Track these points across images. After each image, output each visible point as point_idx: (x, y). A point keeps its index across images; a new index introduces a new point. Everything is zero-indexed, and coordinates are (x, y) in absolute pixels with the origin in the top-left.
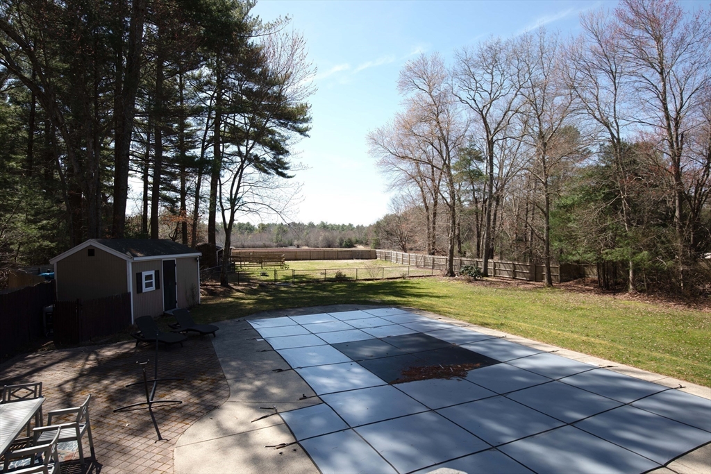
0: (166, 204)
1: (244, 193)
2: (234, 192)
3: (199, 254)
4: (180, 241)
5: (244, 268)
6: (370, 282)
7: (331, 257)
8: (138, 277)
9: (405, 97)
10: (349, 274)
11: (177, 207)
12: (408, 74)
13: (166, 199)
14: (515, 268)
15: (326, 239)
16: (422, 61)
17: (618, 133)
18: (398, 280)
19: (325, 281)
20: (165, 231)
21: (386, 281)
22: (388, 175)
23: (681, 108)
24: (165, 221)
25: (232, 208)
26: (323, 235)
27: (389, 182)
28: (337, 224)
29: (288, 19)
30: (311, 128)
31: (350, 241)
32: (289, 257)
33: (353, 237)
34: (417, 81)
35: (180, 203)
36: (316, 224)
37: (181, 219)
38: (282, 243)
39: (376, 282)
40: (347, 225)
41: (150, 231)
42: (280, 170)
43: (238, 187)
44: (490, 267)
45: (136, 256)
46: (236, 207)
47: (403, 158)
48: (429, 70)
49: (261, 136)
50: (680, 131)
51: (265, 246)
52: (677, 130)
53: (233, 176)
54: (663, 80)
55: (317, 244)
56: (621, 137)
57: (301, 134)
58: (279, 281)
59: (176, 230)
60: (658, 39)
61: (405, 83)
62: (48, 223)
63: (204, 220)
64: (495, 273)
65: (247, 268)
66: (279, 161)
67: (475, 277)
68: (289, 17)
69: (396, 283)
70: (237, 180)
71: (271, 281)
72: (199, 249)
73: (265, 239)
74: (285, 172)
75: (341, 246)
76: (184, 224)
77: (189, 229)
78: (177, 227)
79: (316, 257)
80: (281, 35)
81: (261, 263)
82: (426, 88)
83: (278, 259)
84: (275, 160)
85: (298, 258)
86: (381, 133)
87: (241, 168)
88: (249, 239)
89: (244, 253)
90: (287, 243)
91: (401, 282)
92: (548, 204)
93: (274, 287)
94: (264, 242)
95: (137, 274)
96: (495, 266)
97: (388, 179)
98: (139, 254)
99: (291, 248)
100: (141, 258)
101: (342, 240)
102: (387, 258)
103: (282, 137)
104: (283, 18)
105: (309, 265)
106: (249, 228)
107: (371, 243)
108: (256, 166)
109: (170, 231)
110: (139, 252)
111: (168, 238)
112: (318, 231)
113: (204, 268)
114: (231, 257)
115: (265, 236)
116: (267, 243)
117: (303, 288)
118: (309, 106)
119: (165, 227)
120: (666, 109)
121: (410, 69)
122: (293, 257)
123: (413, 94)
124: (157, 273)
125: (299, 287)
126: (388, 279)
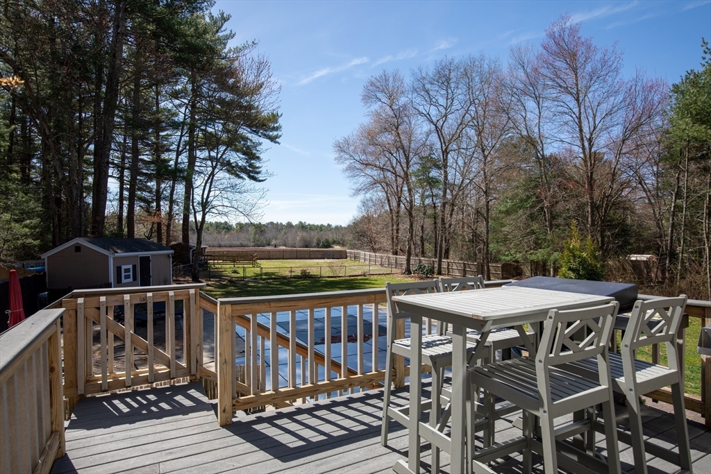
0: (142, 204)
1: (215, 197)
2: (205, 196)
3: (172, 251)
4: (155, 240)
5: (217, 266)
6: (332, 279)
7: (303, 256)
8: (119, 269)
9: (369, 109)
10: (314, 271)
11: (152, 207)
12: (371, 88)
13: (142, 199)
14: (465, 267)
15: (303, 239)
16: (384, 77)
17: (542, 150)
18: (359, 278)
19: (291, 278)
20: (141, 231)
21: (348, 278)
22: (355, 180)
23: (594, 130)
24: (141, 221)
25: (204, 210)
26: (301, 234)
27: (355, 187)
28: (316, 224)
29: (255, 44)
30: (280, 136)
31: (327, 241)
32: (262, 256)
33: (331, 237)
34: (379, 95)
35: (155, 204)
36: (294, 224)
37: (156, 219)
38: (259, 243)
39: (338, 279)
40: (326, 225)
41: (126, 230)
42: (251, 174)
43: (209, 191)
44: (444, 265)
45: (117, 252)
46: (207, 210)
47: (367, 165)
48: (391, 85)
49: (234, 142)
50: (593, 150)
51: (242, 246)
52: (590, 149)
53: (204, 182)
54: (579, 106)
55: (295, 244)
56: (545, 153)
57: (272, 141)
58: (248, 278)
59: (151, 229)
60: (575, 70)
61: (368, 97)
62: (31, 223)
63: (179, 220)
64: (449, 272)
65: (220, 266)
66: (251, 165)
67: (427, 274)
68: (255, 42)
69: (356, 280)
70: (208, 185)
71: (241, 277)
72: (172, 247)
73: (243, 238)
74: (256, 176)
75: (318, 246)
76: (159, 224)
77: (164, 228)
78: (152, 227)
79: (288, 256)
80: (248, 58)
81: (234, 261)
82: (388, 102)
83: (251, 258)
84: (248, 164)
85: (271, 257)
86: (347, 141)
87: (212, 174)
88: (225, 238)
89: (219, 252)
90: (265, 242)
91: (362, 279)
92: (488, 210)
93: (242, 282)
94: (241, 242)
95: (117, 267)
96: (448, 265)
97: (355, 183)
98: (119, 251)
99: (268, 248)
100: (120, 254)
101: (319, 241)
102: (356, 257)
103: (254, 143)
104: (250, 43)
105: (281, 264)
106: (226, 227)
107: (347, 243)
108: (228, 171)
109: (145, 230)
110: (119, 248)
111: (144, 237)
112: (296, 231)
113: (176, 265)
114: (205, 256)
115: (242, 235)
116: (244, 243)
117: (270, 283)
118: (279, 114)
119: (141, 226)
120: (581, 131)
121: (372, 84)
122: (267, 256)
123: (376, 106)
124: (134, 267)
125: (267, 283)
126: (350, 276)
